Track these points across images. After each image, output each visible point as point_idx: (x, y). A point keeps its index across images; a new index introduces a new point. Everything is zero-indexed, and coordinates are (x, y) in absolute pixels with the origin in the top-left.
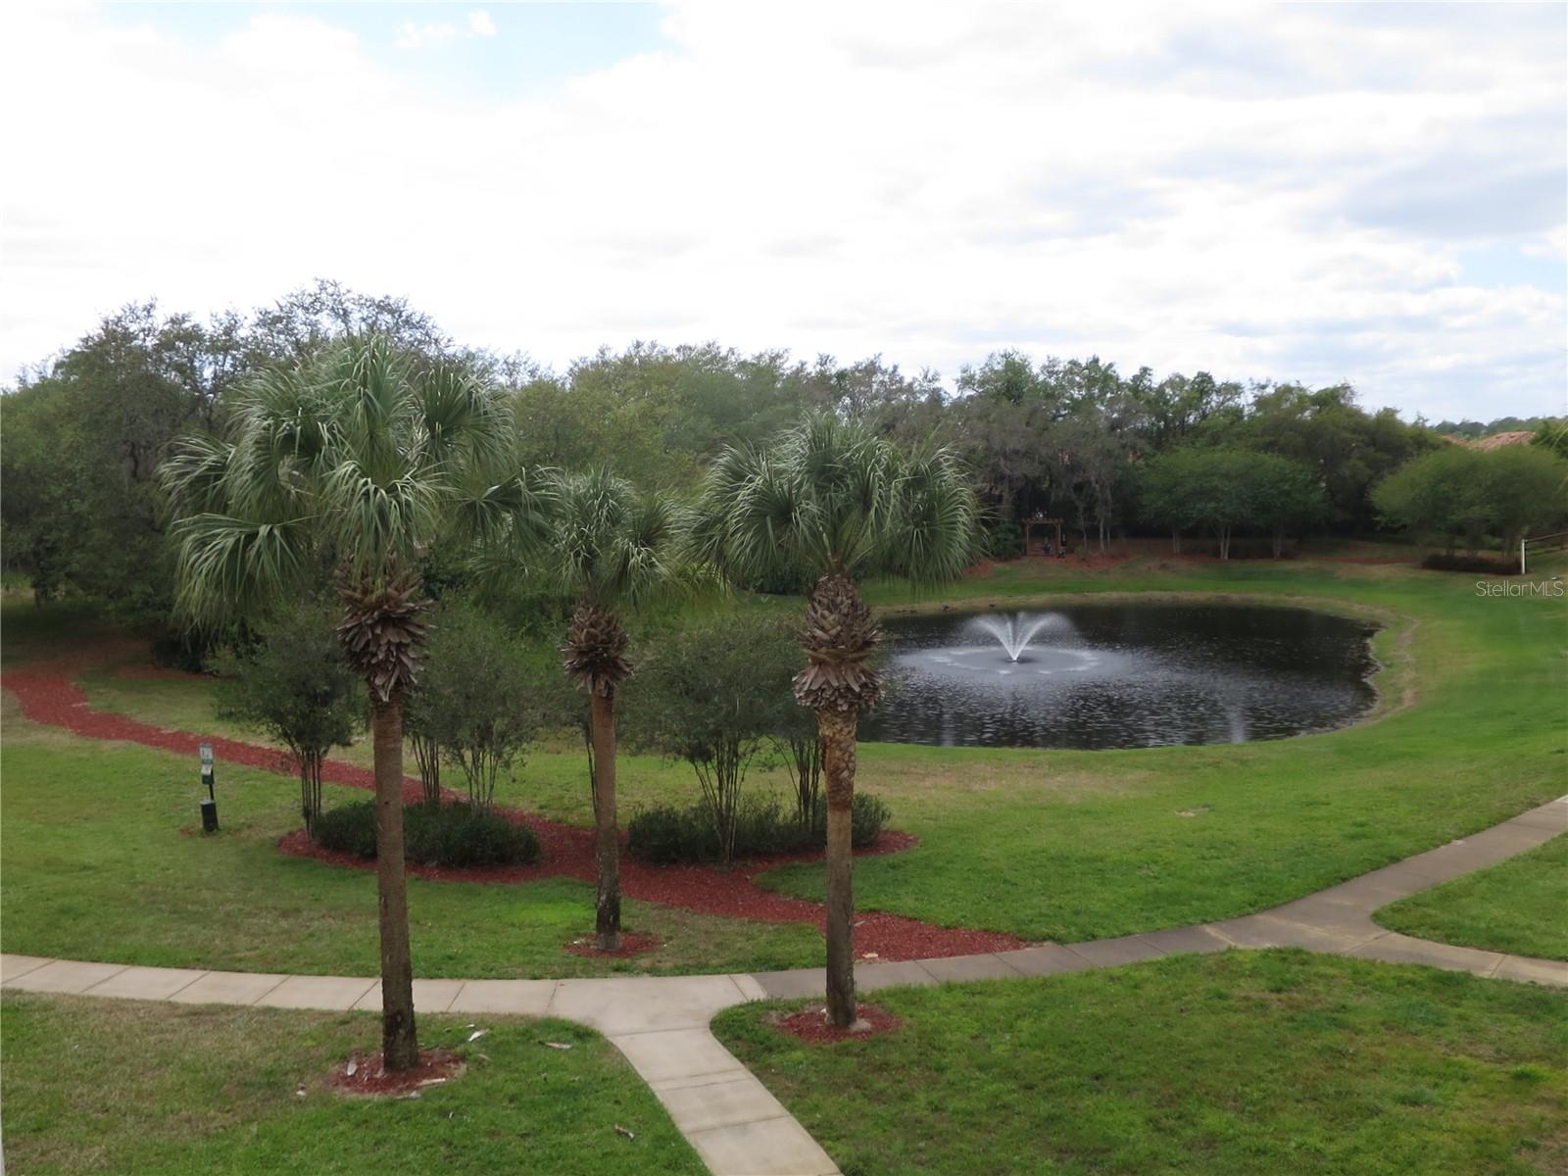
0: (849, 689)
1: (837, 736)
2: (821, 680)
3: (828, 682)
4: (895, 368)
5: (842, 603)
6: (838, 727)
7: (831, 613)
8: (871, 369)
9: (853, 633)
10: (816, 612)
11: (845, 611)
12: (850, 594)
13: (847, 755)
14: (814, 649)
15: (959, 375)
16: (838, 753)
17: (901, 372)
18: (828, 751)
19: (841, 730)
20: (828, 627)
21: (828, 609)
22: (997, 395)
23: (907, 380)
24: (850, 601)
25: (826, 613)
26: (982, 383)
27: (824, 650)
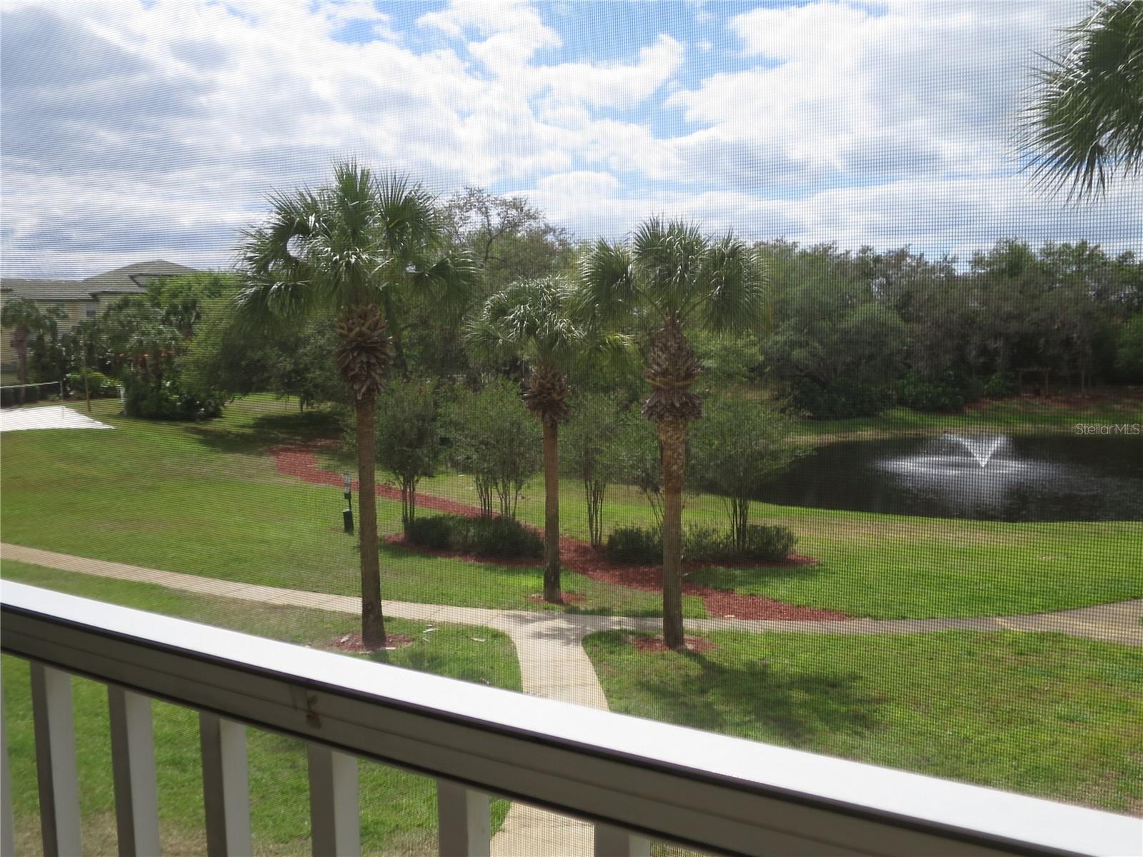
0: (673, 405)
1: (669, 440)
2: (655, 400)
3: (659, 401)
4: (922, 255)
5: (671, 346)
6: (669, 434)
7: (663, 353)
8: (902, 255)
9: (678, 367)
10: (655, 353)
11: (673, 352)
12: (678, 341)
13: (676, 454)
14: (653, 379)
15: (971, 258)
16: (669, 453)
17: (926, 258)
18: (664, 451)
19: (672, 436)
20: (661, 363)
21: (661, 350)
22: (1002, 272)
23: (931, 262)
24: (676, 345)
25: (660, 353)
26: (990, 264)
27: (658, 379)
